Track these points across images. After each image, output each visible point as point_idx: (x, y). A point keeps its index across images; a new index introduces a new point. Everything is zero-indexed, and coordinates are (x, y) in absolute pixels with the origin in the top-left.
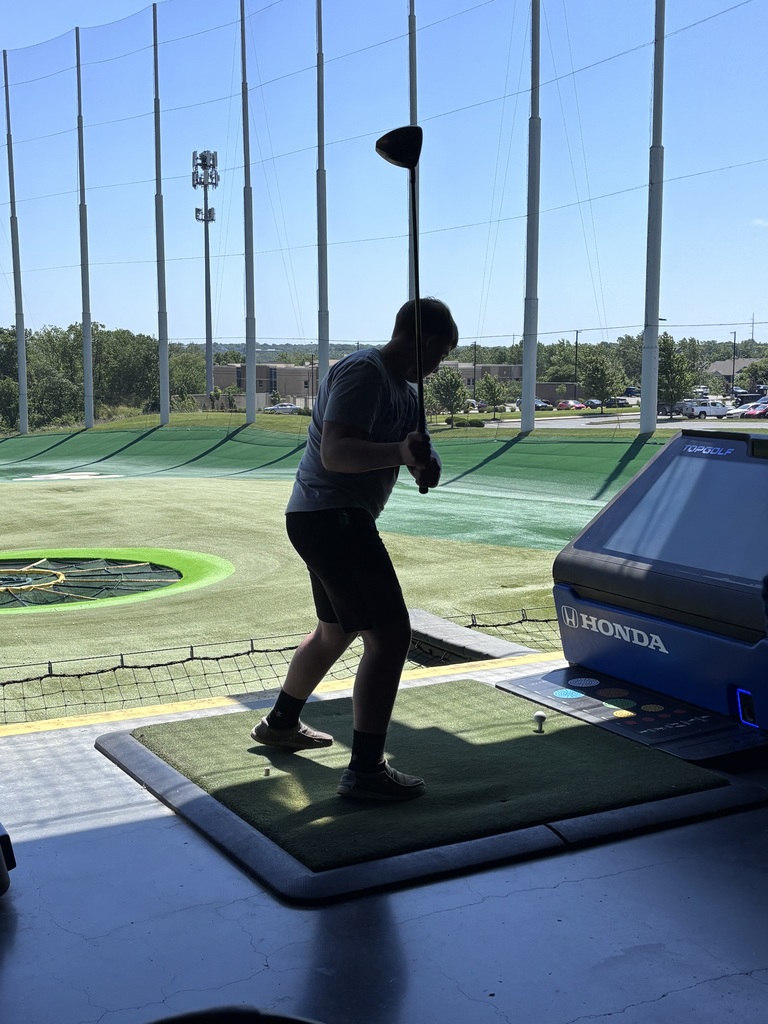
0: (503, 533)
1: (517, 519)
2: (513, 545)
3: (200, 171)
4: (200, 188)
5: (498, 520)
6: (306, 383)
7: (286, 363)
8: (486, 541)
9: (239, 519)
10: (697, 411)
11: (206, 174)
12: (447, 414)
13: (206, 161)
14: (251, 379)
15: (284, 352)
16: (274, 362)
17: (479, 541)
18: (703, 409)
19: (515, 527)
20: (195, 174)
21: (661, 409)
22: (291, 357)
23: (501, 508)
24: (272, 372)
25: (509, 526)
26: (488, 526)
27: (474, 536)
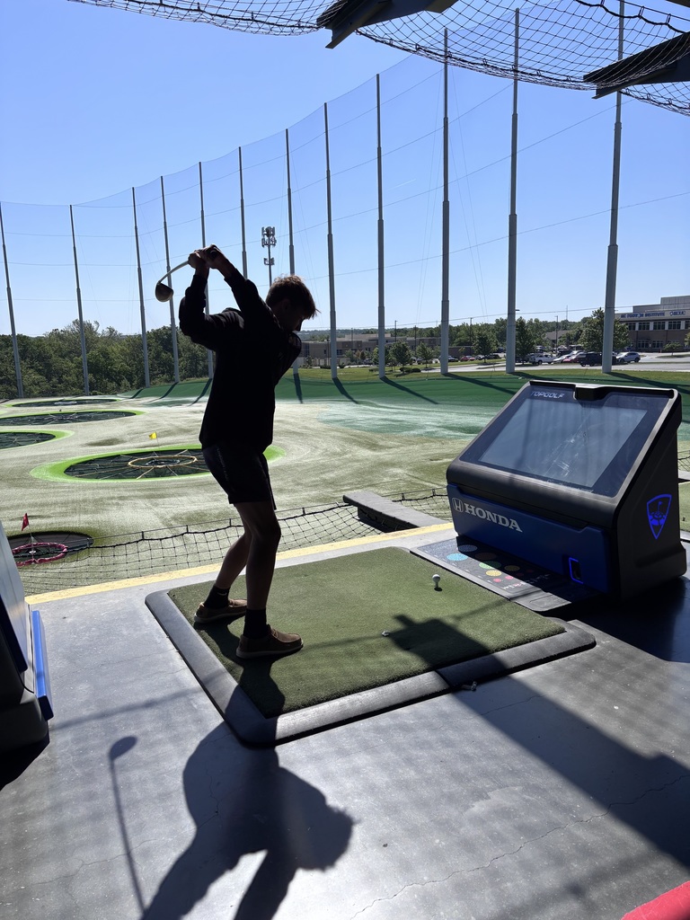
1: (439, 422)
2: (436, 437)
3: (266, 238)
4: (266, 247)
5: (428, 423)
8: (422, 435)
10: (537, 359)
11: (269, 239)
12: (401, 366)
13: (269, 232)
18: (541, 359)
19: (438, 427)
20: (263, 239)
21: (517, 360)
23: (430, 416)
25: (434, 427)
26: (422, 427)
27: (415, 432)
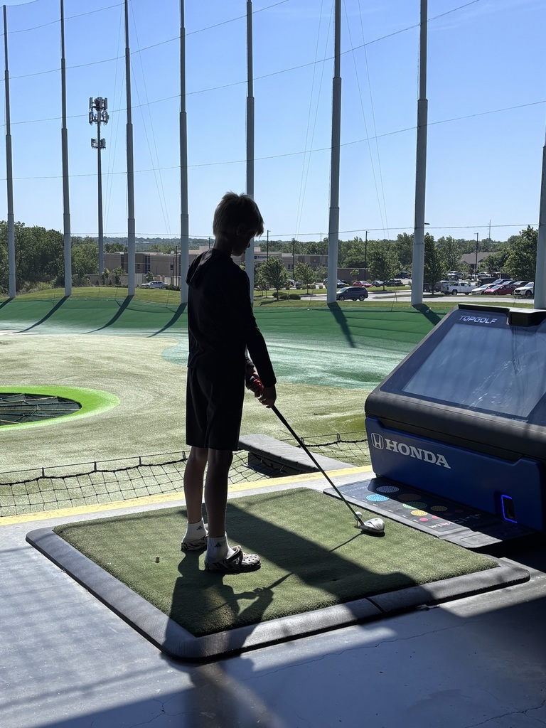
0: (314, 376)
1: (325, 366)
2: (322, 385)
3: (95, 112)
4: (95, 124)
5: (310, 366)
6: (172, 266)
7: (157, 252)
8: (303, 382)
9: (123, 365)
10: (451, 288)
11: (99, 114)
12: (273, 290)
13: (100, 104)
14: (132, 264)
15: (156, 244)
16: (148, 251)
17: (296, 382)
18: (456, 288)
19: (323, 371)
20: (91, 114)
21: (426, 288)
22: (162, 247)
23: (314, 358)
24: (147, 259)
25: (318, 371)
26: (304, 371)
27: (294, 378)
